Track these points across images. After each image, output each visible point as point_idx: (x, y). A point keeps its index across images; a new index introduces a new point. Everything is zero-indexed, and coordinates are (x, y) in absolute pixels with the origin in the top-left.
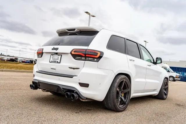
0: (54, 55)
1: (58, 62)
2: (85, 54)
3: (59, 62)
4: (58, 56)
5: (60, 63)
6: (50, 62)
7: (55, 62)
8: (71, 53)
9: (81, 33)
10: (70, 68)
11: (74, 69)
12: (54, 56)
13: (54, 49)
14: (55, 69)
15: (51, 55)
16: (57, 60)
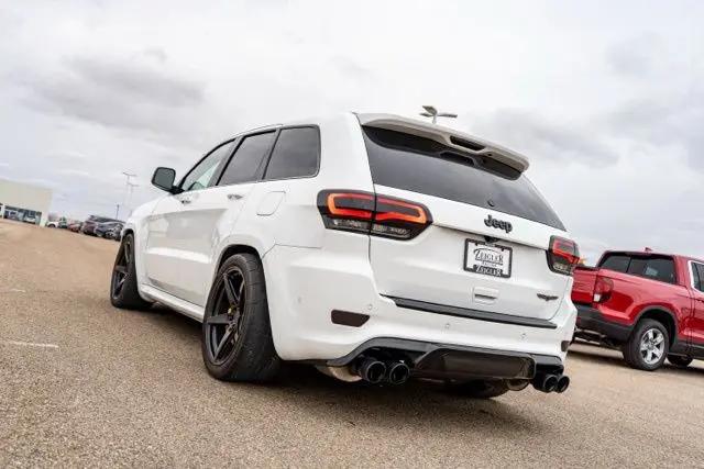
0: (483, 243)
1: (501, 274)
3: (505, 272)
4: (499, 250)
5: (508, 276)
6: (465, 268)
7: (491, 271)
8: (550, 251)
10: (540, 296)
11: (548, 298)
12: (480, 246)
13: (490, 222)
14: (491, 298)
15: (467, 241)
16: (498, 267)
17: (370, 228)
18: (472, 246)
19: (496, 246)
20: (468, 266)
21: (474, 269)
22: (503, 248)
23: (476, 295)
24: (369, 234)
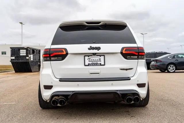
0: (92, 56)
1: (101, 65)
2: (139, 53)
4: (99, 57)
5: (104, 65)
6: (85, 65)
7: (96, 64)
8: (122, 53)
9: (105, 27)
10: (121, 69)
11: (127, 70)
12: (90, 57)
14: (99, 73)
15: (85, 56)
16: (99, 62)
17: (50, 59)
18: (87, 58)
19: (97, 56)
20: (86, 64)
21: (89, 65)
22: (100, 56)
23: (91, 73)
24: (50, 61)
